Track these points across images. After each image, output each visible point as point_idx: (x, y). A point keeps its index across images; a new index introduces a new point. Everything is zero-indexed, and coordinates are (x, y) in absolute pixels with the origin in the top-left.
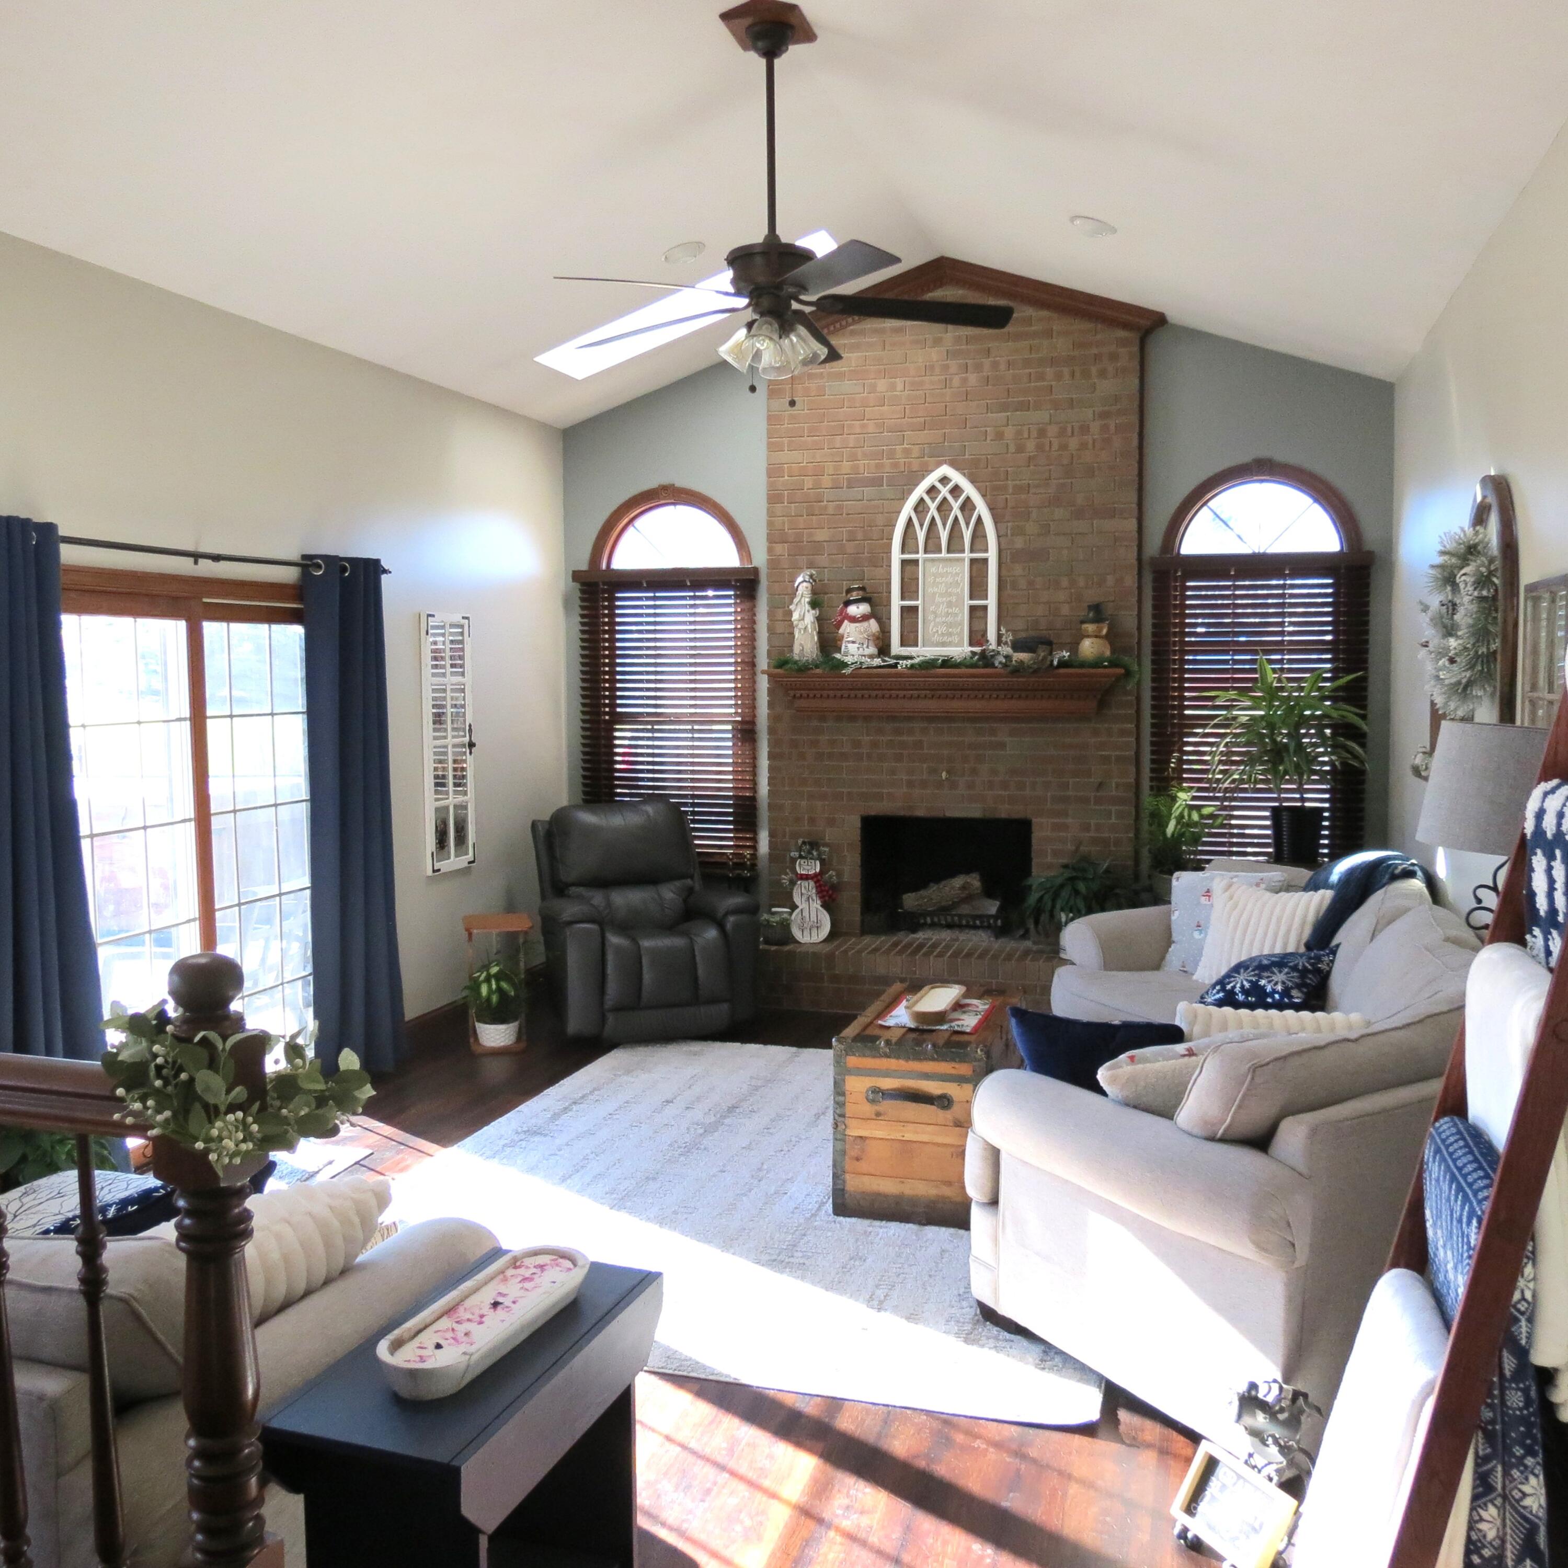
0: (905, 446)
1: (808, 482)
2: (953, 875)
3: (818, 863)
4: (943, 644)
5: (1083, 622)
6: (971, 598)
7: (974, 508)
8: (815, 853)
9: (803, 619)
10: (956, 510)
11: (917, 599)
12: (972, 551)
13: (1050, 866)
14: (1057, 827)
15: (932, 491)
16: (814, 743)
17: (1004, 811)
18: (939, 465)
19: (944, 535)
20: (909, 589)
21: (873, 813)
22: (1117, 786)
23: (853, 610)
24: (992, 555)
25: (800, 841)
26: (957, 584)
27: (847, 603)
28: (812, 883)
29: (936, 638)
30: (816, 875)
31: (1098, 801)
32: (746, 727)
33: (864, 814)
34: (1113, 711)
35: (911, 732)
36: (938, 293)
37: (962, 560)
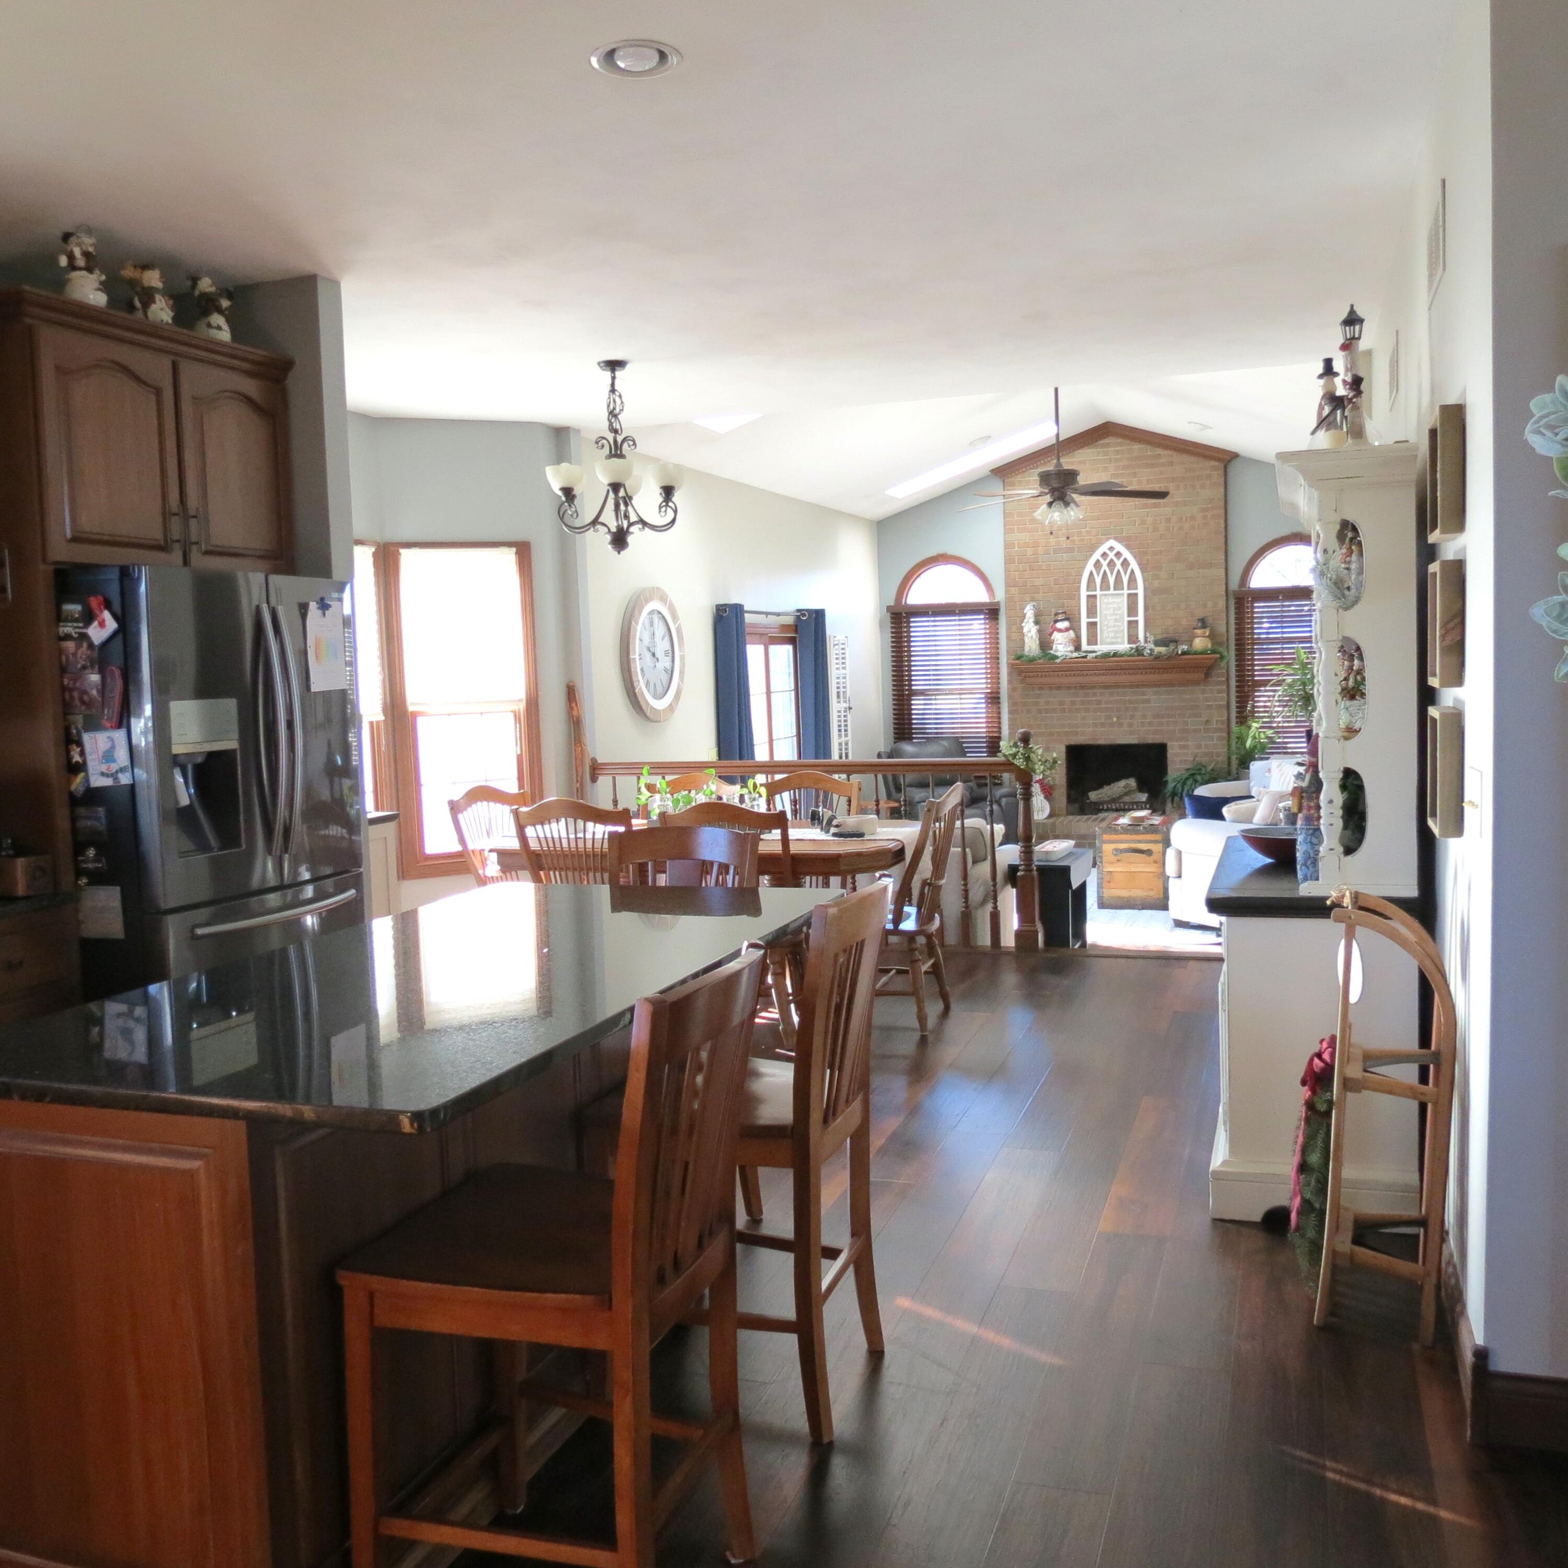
0: (1087, 529)
1: (1030, 551)
2: (1118, 779)
4: (1113, 644)
5: (1195, 629)
6: (1129, 616)
7: (1128, 564)
9: (1030, 631)
10: (1118, 566)
11: (1096, 617)
12: (1129, 589)
13: (1179, 769)
14: (1182, 747)
15: (1104, 555)
16: (1037, 704)
17: (1151, 739)
18: (1108, 539)
19: (1112, 580)
20: (1092, 611)
21: (1072, 743)
22: (1217, 721)
23: (1060, 625)
24: (1140, 591)
26: (1120, 608)
27: (1056, 621)
28: (1038, 785)
29: (1108, 640)
30: (1040, 780)
31: (1206, 731)
32: (994, 695)
33: (1067, 744)
34: (1213, 679)
35: (1095, 694)
36: (1106, 441)
37: (1123, 594)
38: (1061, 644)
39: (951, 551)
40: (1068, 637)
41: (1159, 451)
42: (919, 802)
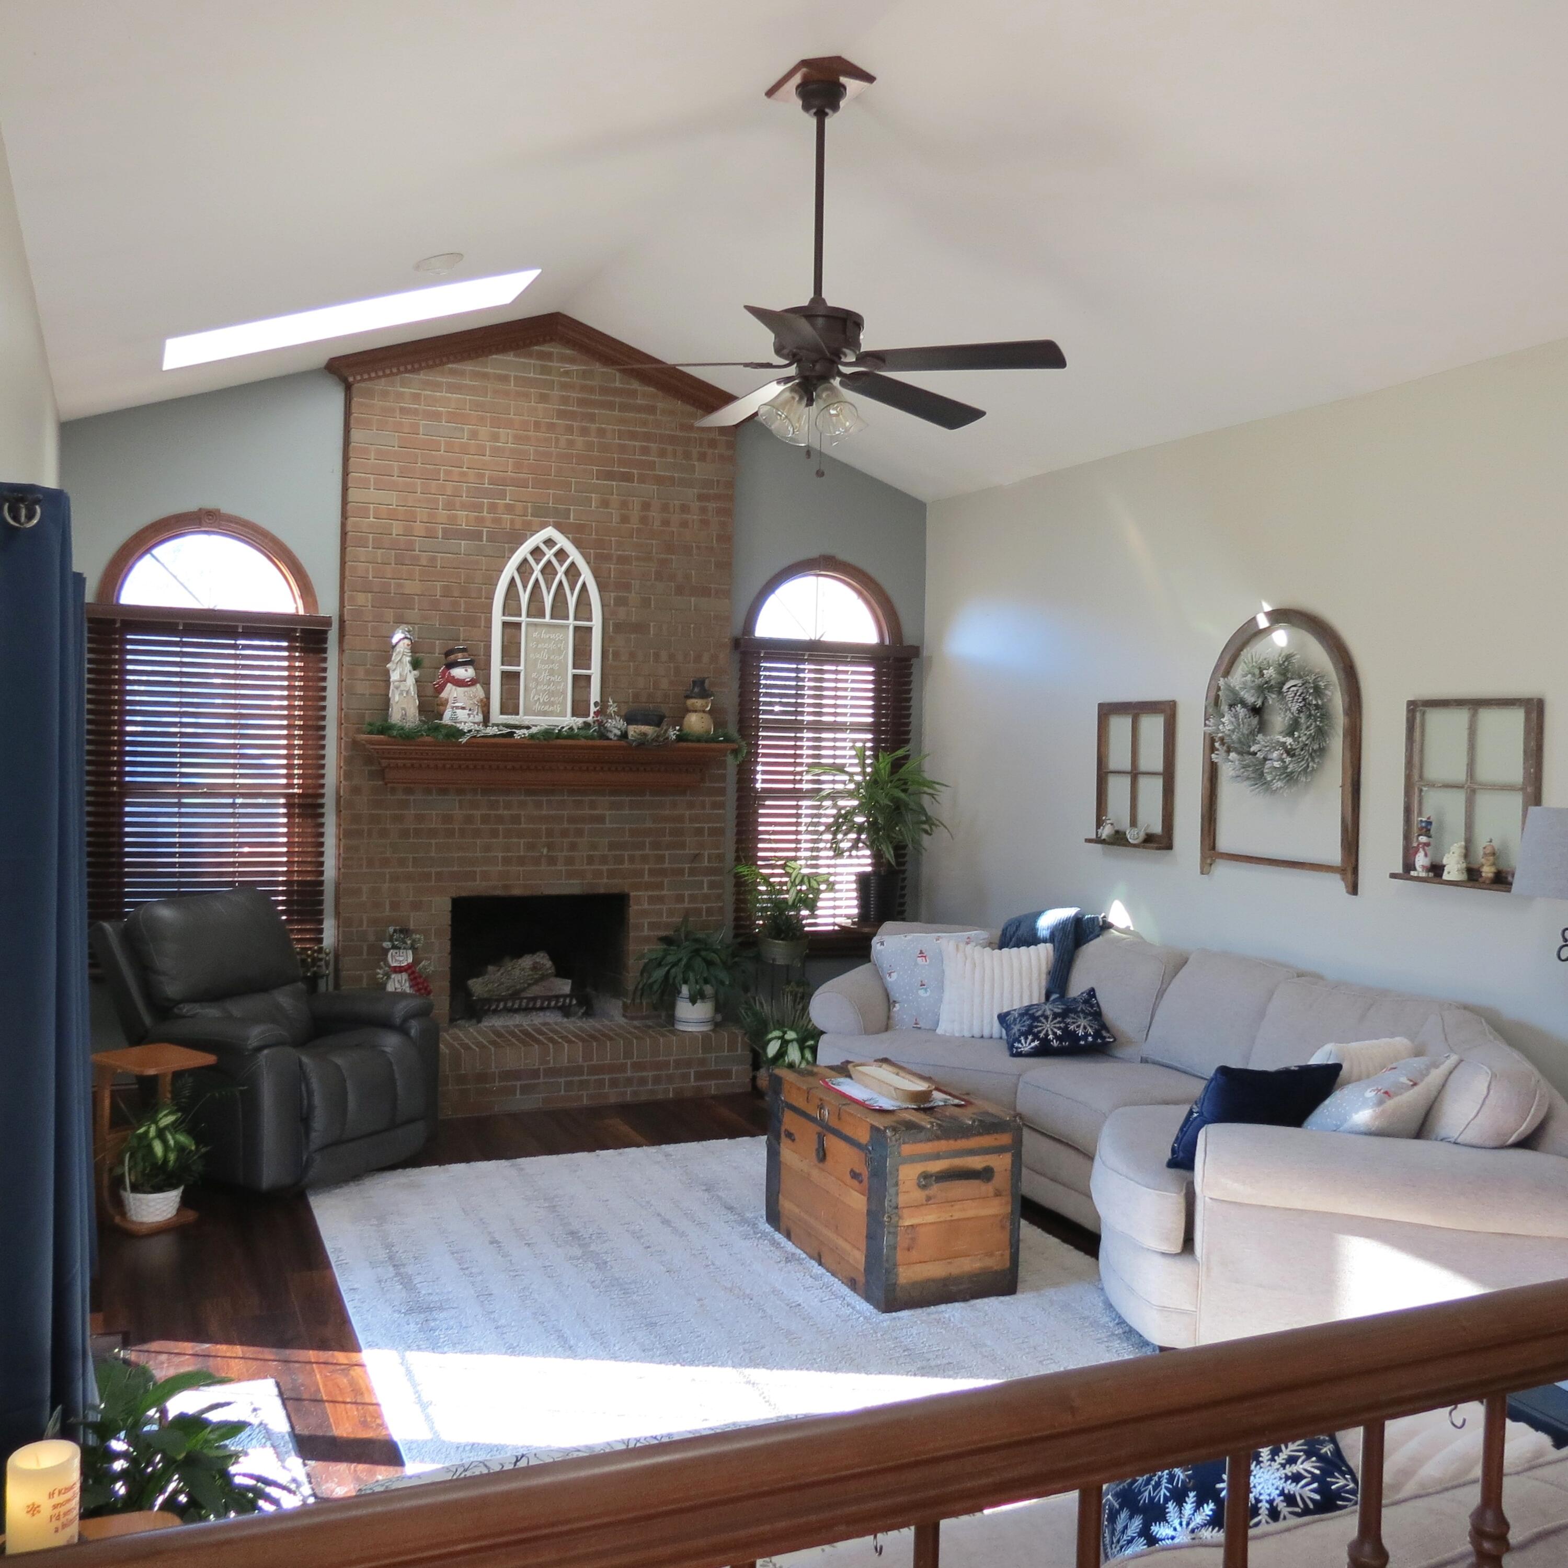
0: (507, 501)
1: (397, 528)
2: (518, 954)
3: (410, 952)
4: (545, 714)
5: (687, 697)
6: (574, 667)
7: (579, 575)
8: (409, 942)
9: (405, 681)
10: (560, 575)
11: (519, 665)
12: (576, 619)
13: (647, 940)
14: (652, 900)
15: (536, 552)
16: (398, 819)
17: (604, 885)
18: (543, 526)
19: (548, 600)
20: (511, 652)
21: (464, 894)
22: (709, 858)
23: (458, 672)
24: (596, 623)
25: (391, 929)
26: (560, 651)
28: (405, 976)
29: (537, 707)
30: (409, 967)
31: (693, 872)
32: (309, 801)
33: (454, 895)
34: (707, 785)
35: (508, 806)
36: (545, 348)
37: (568, 627)
38: (463, 708)
40: (475, 697)
41: (635, 385)
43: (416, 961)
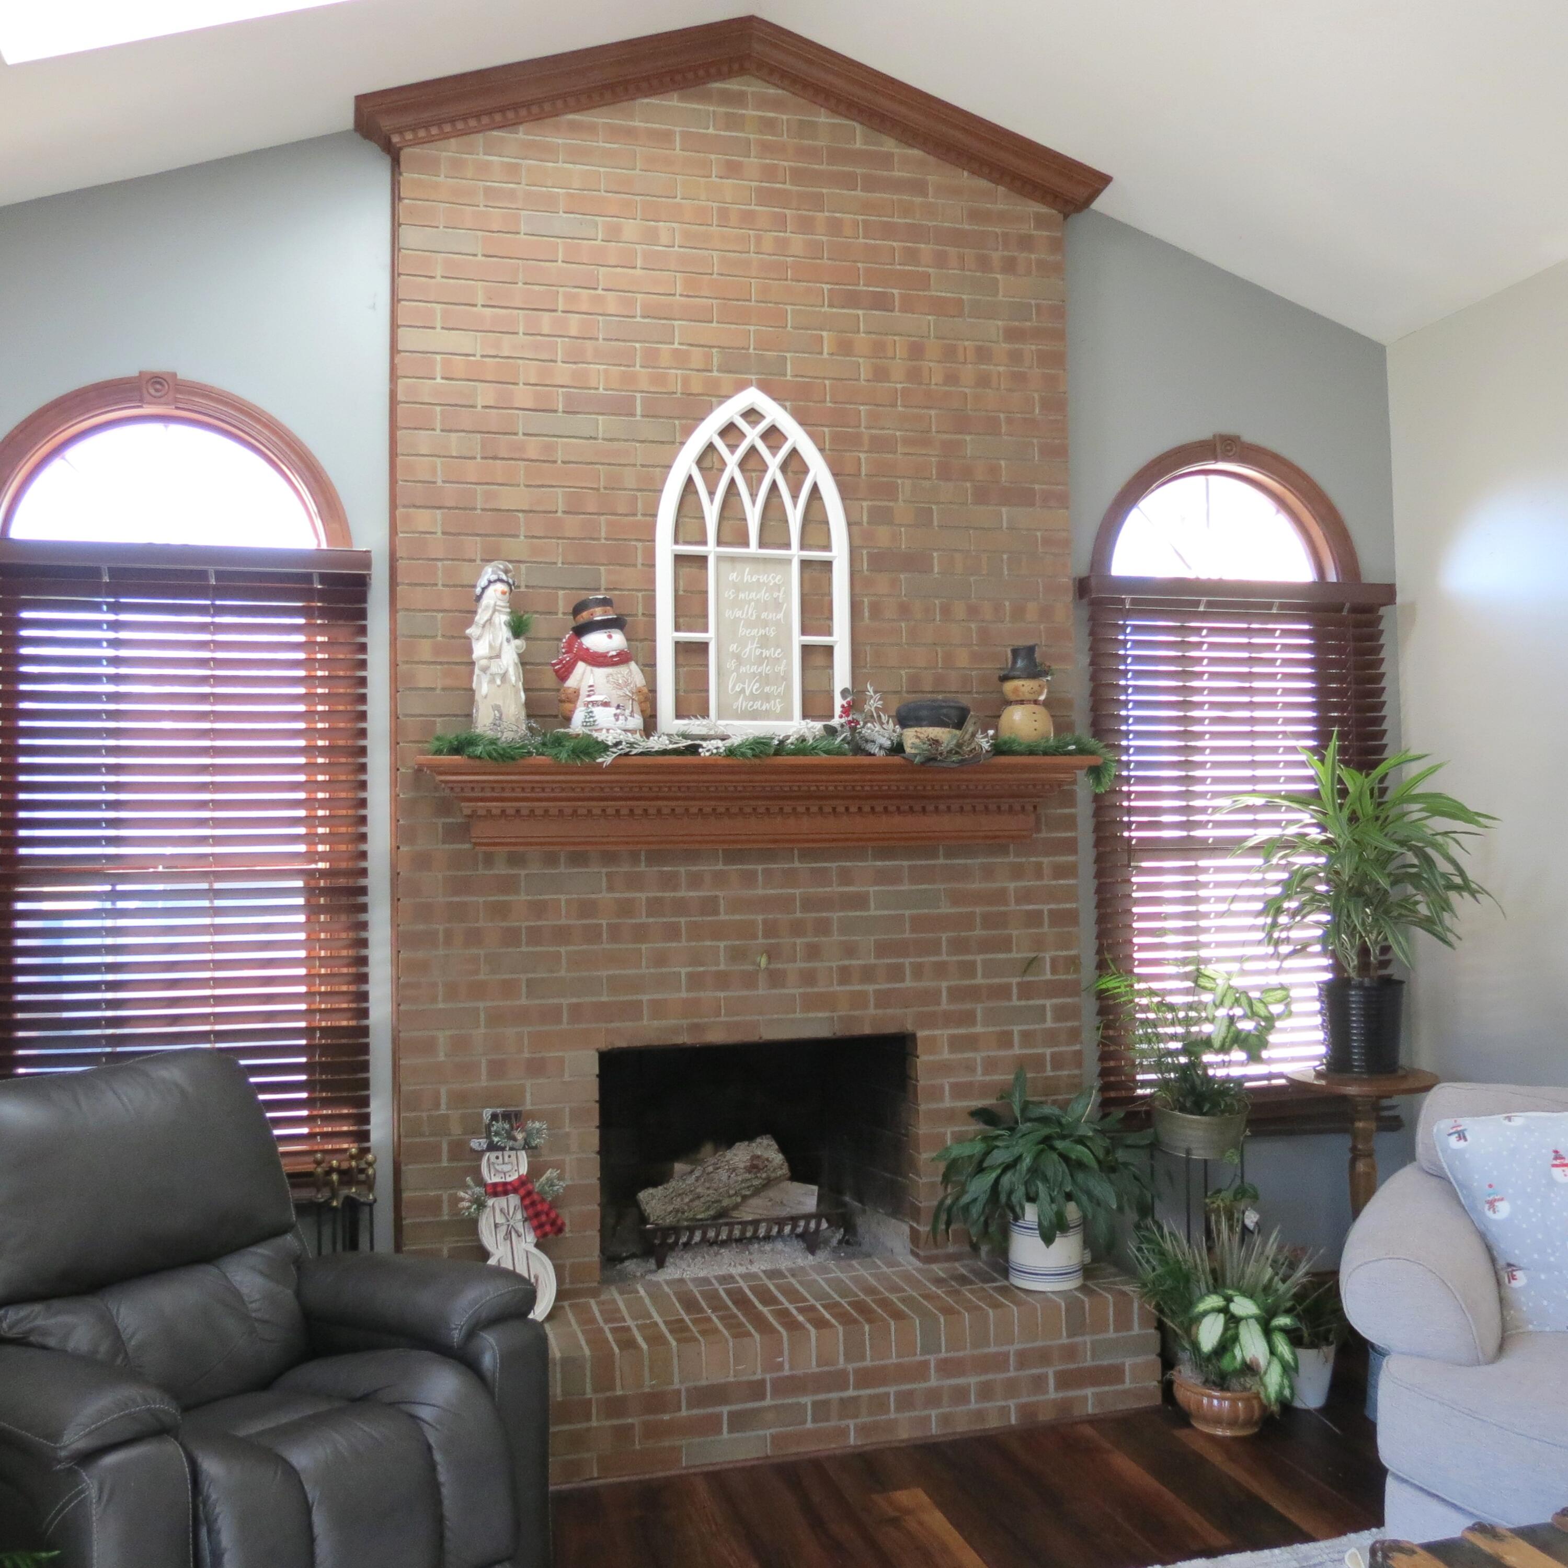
0: (676, 346)
2: (724, 1143)
3: (523, 1155)
4: (754, 715)
5: (1005, 678)
6: (804, 631)
7: (805, 470)
8: (520, 1136)
9: (498, 656)
10: (773, 472)
11: (706, 630)
12: (803, 547)
13: (951, 1116)
14: (956, 1043)
15: (729, 431)
16: (500, 910)
17: (870, 1020)
18: (741, 386)
19: (753, 515)
20: (690, 608)
21: (622, 1043)
22: (1055, 963)
23: (596, 641)
24: (839, 554)
25: (487, 1113)
26: (777, 606)
27: (581, 630)
28: (514, 1200)
29: (740, 704)
30: (522, 1182)
31: (1027, 991)
32: (342, 882)
33: (604, 1046)
34: (1043, 835)
35: (695, 881)
36: (733, 85)
37: (789, 561)
38: (606, 704)
39: (188, 372)
40: (627, 684)
41: (889, 145)
42: (88, 1457)
43: (535, 1170)
